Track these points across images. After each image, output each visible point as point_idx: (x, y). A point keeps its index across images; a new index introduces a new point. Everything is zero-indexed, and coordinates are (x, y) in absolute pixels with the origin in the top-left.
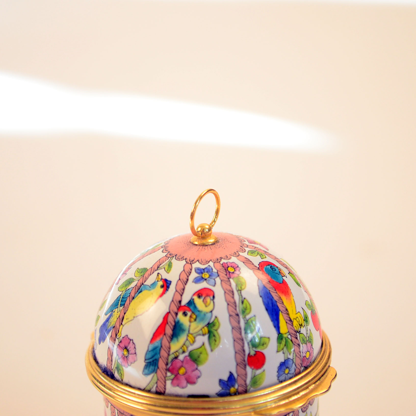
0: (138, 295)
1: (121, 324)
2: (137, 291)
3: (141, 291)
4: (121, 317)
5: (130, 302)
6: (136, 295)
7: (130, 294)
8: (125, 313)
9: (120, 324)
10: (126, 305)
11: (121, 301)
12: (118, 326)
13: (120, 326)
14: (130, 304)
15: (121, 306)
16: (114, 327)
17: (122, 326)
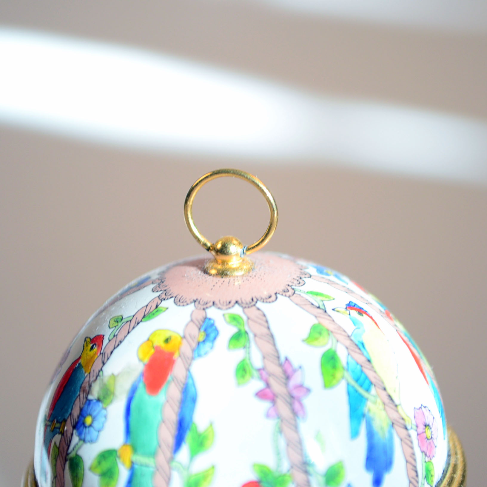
0: (367, 352)
1: (396, 406)
2: (359, 349)
3: (363, 344)
4: (387, 400)
5: (372, 369)
6: (365, 353)
7: (358, 363)
8: (385, 389)
9: (394, 407)
10: (373, 380)
11: (361, 386)
12: (395, 415)
13: (397, 411)
14: (375, 372)
15: (368, 390)
16: (393, 424)
17: (399, 408)
